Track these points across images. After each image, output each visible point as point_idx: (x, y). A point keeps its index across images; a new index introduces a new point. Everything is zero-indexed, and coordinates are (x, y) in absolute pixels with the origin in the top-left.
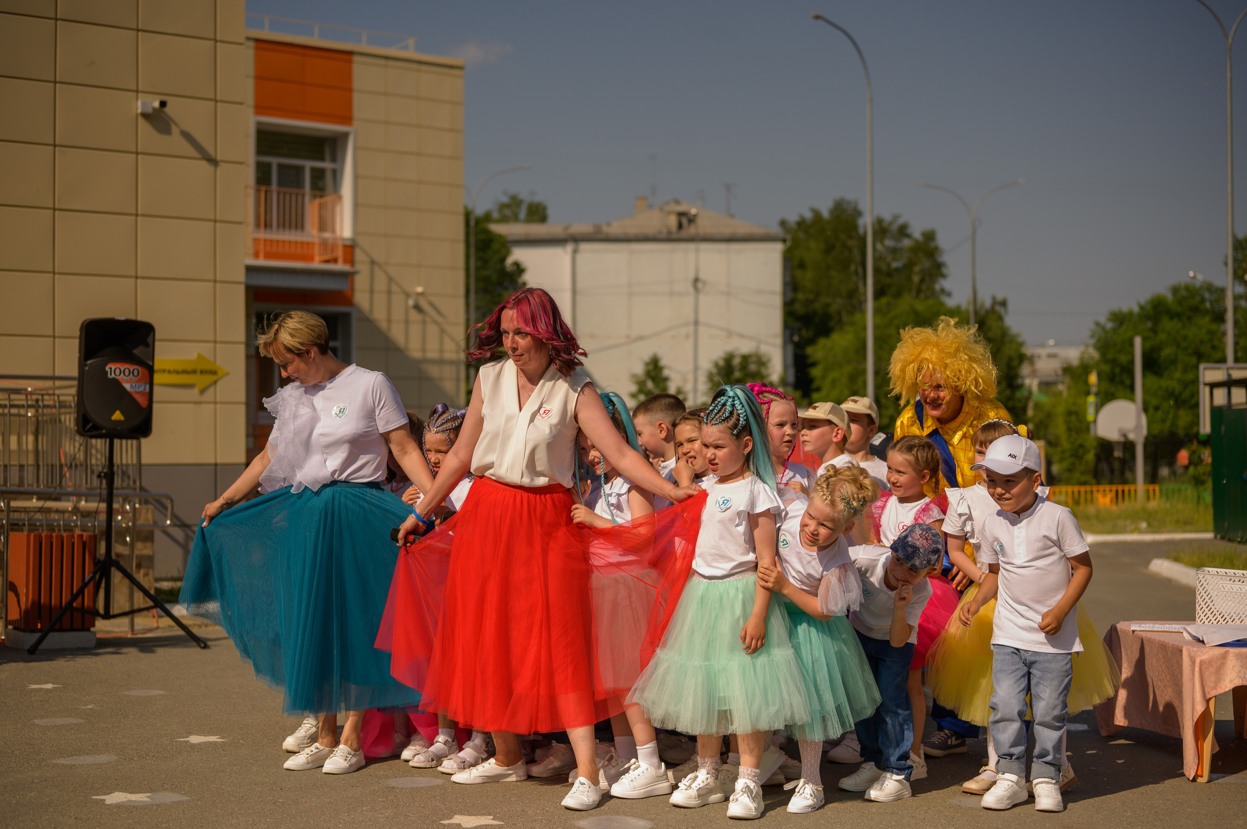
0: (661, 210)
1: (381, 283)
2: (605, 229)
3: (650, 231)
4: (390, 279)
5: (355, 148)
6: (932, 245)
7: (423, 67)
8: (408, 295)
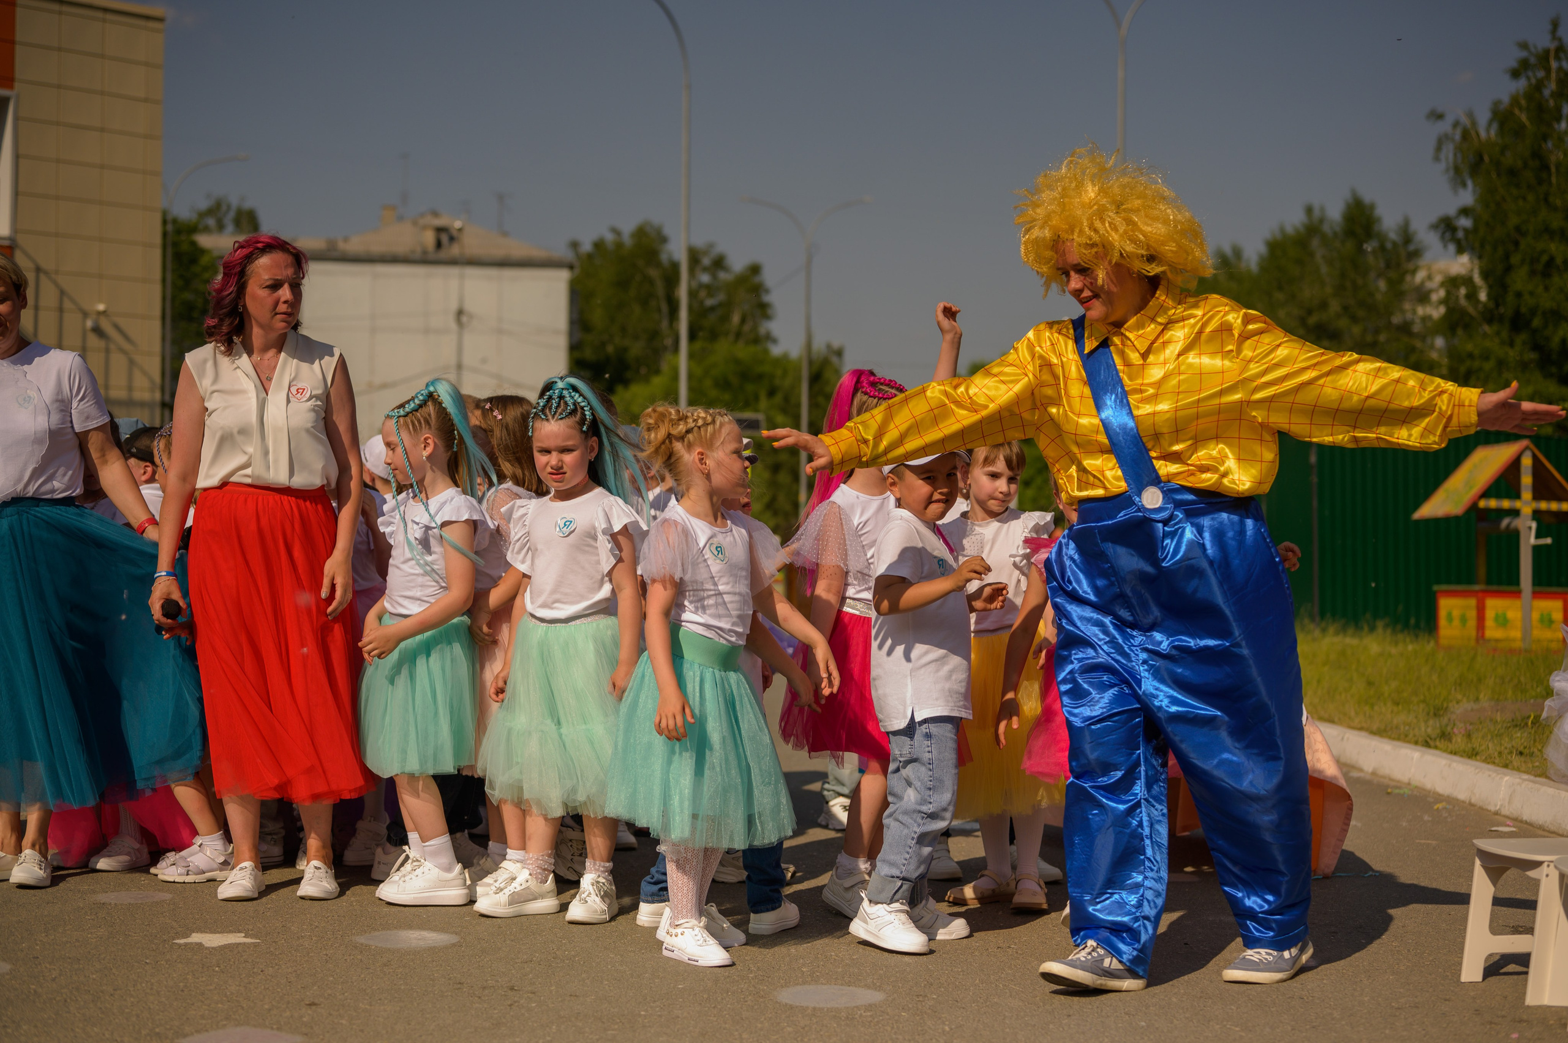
0: (415, 223)
1: (48, 296)
2: (341, 246)
3: (401, 249)
4: (62, 293)
5: (16, 119)
6: (756, 280)
7: (109, 16)
8: (85, 315)
